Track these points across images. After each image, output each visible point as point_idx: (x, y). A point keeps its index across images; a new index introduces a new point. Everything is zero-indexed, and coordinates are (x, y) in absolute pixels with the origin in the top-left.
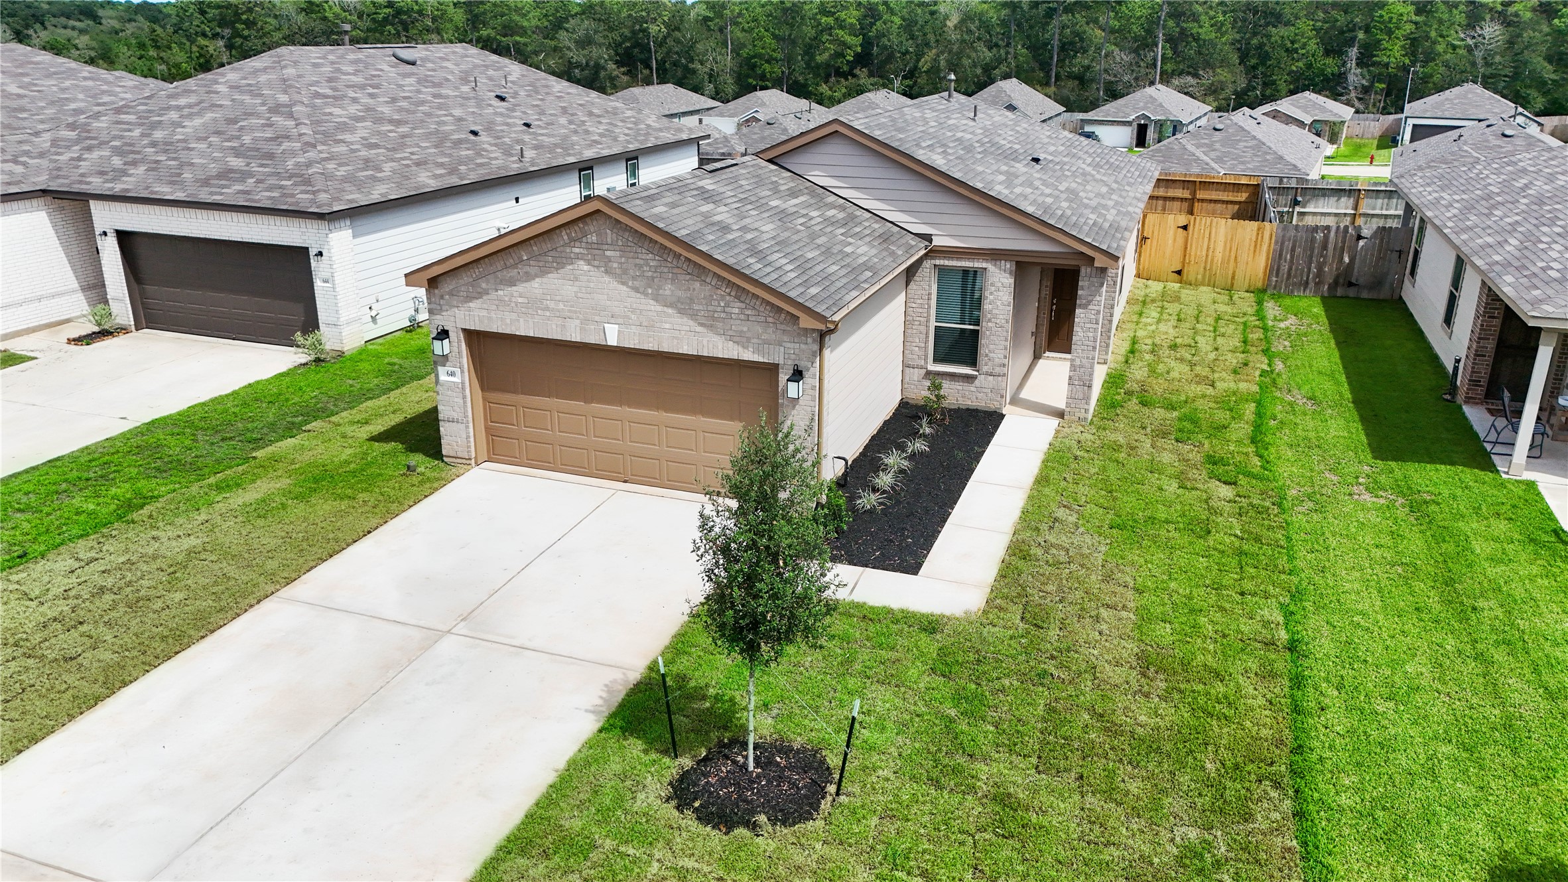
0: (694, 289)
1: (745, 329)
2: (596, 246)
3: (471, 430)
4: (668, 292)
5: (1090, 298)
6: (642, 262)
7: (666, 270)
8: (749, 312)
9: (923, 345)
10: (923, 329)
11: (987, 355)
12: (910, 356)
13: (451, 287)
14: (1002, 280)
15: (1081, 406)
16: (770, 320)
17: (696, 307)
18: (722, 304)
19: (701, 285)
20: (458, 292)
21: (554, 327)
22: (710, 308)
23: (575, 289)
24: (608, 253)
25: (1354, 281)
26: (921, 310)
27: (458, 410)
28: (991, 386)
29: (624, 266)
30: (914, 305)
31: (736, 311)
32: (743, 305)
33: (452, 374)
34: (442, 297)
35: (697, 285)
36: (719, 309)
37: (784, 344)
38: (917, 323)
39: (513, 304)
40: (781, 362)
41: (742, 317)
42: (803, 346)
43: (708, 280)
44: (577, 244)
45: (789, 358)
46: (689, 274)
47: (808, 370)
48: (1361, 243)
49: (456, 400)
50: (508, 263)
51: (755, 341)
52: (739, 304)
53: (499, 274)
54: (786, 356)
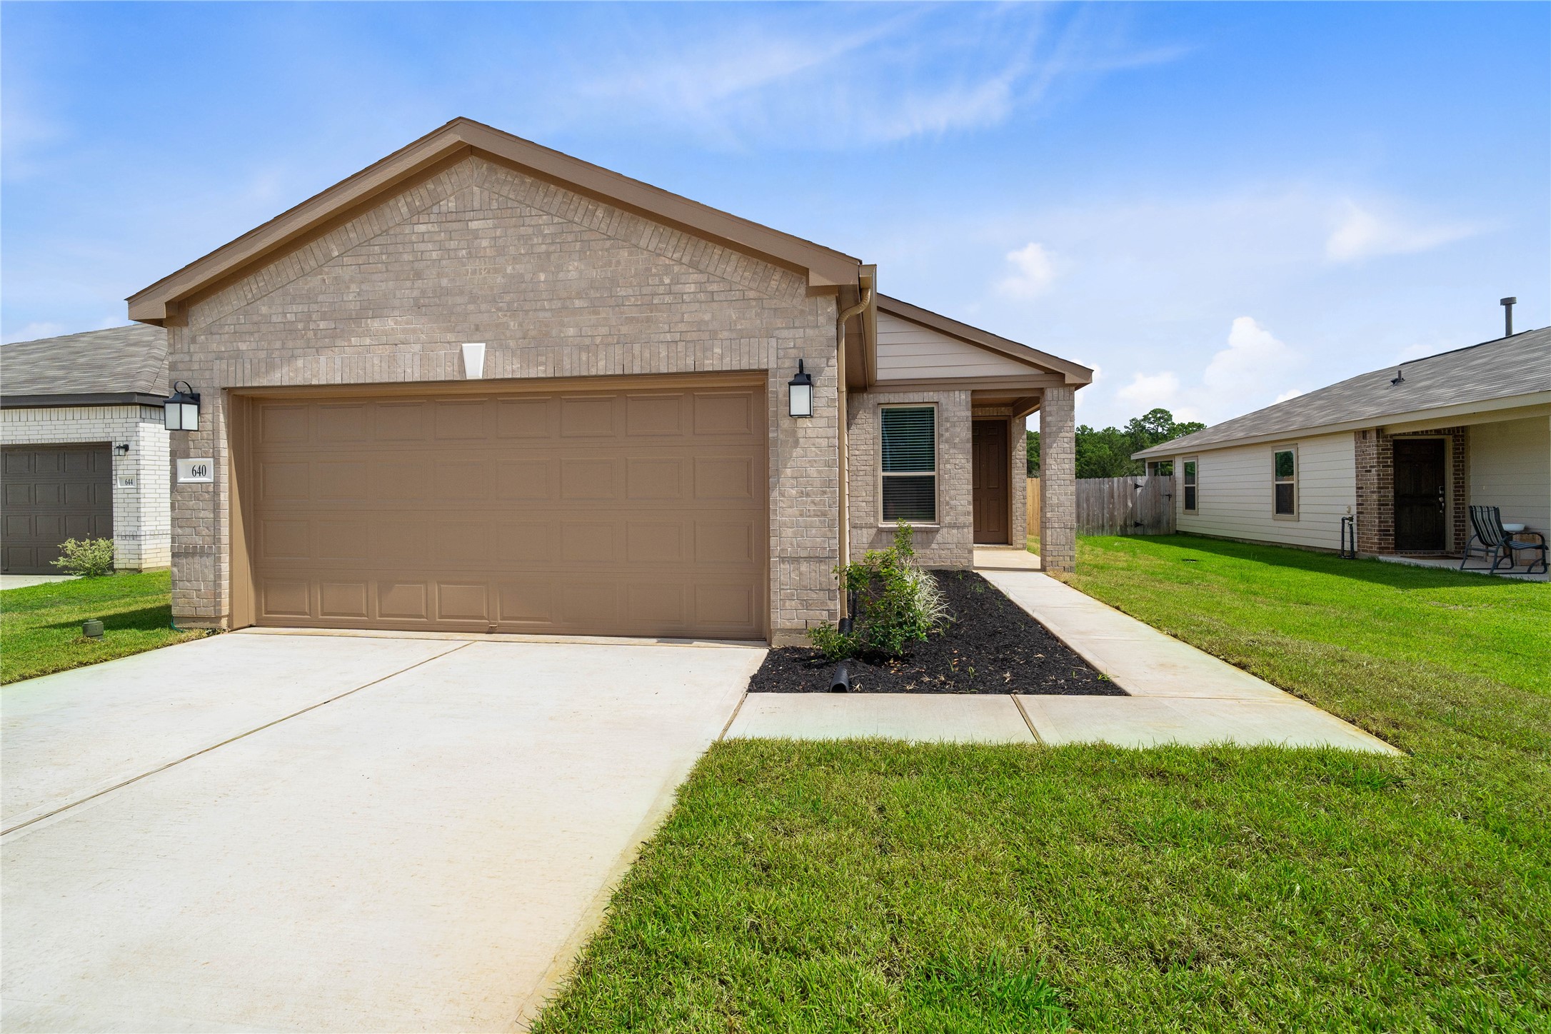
0: (618, 262)
1: (707, 317)
2: (454, 216)
3: (225, 567)
4: (573, 275)
5: (1061, 424)
6: (530, 231)
7: (570, 238)
8: (714, 287)
9: (871, 499)
10: (869, 479)
11: (948, 503)
12: (857, 514)
13: (209, 320)
14: (958, 414)
15: (1065, 553)
16: (752, 294)
17: (621, 292)
18: (667, 281)
19: (630, 254)
20: (222, 326)
21: (376, 361)
22: (646, 290)
23: (416, 293)
24: (474, 225)
25: (1139, 521)
26: (865, 457)
27: (205, 532)
28: (955, 540)
29: (501, 242)
30: (857, 453)
31: (692, 288)
32: (703, 278)
33: (201, 471)
34: (193, 340)
35: (624, 254)
36: (661, 289)
37: (776, 333)
38: (861, 473)
39: (311, 334)
40: (772, 365)
41: (702, 297)
42: (810, 332)
43: (643, 243)
44: (423, 218)
45: (785, 357)
46: (609, 238)
47: (820, 371)
48: (1139, 490)
49: (202, 514)
50: (307, 268)
51: (725, 334)
52: (695, 277)
53: (291, 288)
54: (781, 353)
